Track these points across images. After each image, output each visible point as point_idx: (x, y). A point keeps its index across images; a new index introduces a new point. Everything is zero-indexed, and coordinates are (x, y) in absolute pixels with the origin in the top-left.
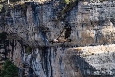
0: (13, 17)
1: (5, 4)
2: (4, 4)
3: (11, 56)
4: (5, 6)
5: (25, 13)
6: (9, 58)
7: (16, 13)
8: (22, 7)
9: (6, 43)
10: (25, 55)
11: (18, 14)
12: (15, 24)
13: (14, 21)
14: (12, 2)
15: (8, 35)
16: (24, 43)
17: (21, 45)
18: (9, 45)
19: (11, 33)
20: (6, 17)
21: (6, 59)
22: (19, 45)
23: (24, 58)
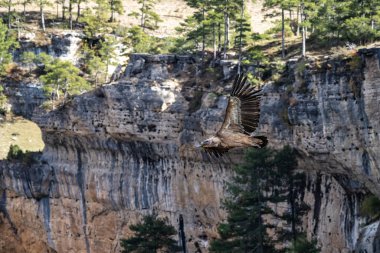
0: (317, 97)
1: (292, 56)
2: (290, 57)
3: (311, 228)
4: (293, 62)
5: (358, 85)
6: (304, 235)
7: (327, 85)
8: (349, 66)
9: (297, 184)
10: (358, 222)
11: (334, 88)
12: (324, 123)
13: (322, 111)
14: (314, 49)
15: (302, 156)
16: (353, 185)
17: (342, 191)
18: (306, 190)
19: (313, 150)
20: (296, 98)
21: (294, 235)
22: (337, 192)
23: (355, 235)
